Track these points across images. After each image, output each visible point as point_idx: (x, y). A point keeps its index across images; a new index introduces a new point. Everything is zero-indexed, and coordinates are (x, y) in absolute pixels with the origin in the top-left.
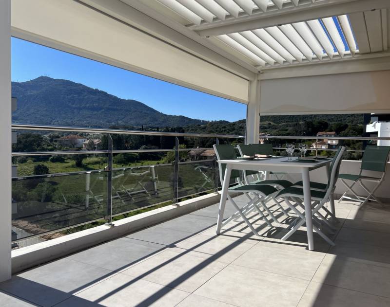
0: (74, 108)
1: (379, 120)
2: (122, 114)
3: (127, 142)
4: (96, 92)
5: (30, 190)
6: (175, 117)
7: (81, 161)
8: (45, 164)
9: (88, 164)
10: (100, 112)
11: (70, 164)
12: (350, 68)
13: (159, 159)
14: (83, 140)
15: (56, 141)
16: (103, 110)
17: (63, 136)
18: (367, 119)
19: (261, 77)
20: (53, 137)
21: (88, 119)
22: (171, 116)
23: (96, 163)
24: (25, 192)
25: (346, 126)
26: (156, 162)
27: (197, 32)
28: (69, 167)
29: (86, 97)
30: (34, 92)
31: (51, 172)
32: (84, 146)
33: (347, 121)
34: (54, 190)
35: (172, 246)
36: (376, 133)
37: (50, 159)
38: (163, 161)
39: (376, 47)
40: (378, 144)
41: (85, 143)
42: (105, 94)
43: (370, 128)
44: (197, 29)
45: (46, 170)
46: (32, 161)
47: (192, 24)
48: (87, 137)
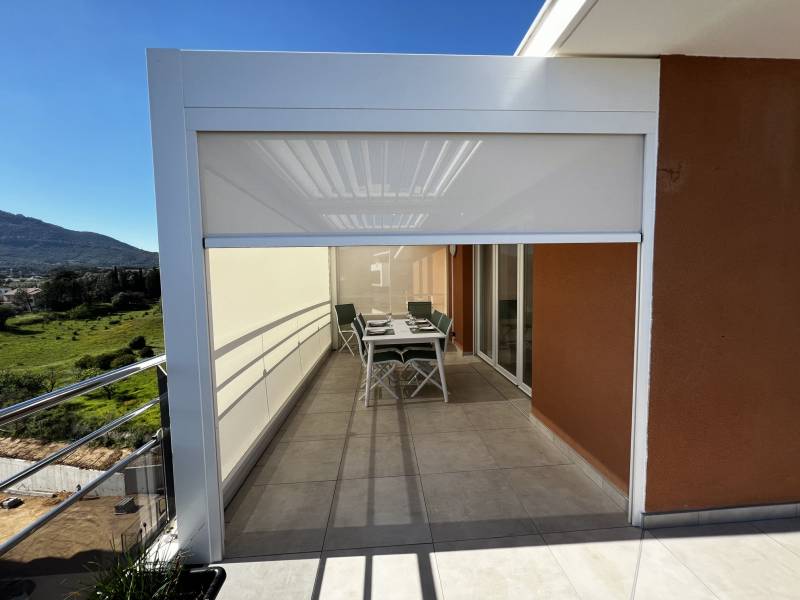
2: (74, 251)
3: (90, 289)
4: (20, 219)
7: (4, 320)
9: (20, 324)
10: (31, 248)
16: (36, 246)
21: (7, 258)
23: (36, 322)
32: (5, 299)
41: (7, 294)
42: (39, 222)
48: (10, 285)
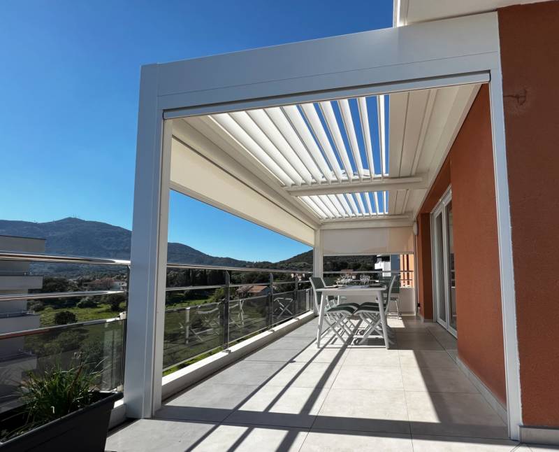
0: (110, 251)
1: (383, 260)
5: (47, 342)
6: (222, 258)
7: (119, 304)
8: (71, 311)
11: (104, 309)
12: (383, 224)
13: (206, 298)
14: (121, 283)
15: (86, 285)
17: (94, 279)
18: (375, 259)
19: (323, 228)
20: (82, 280)
22: (217, 258)
24: (41, 344)
25: (360, 265)
26: (203, 301)
27: (289, 192)
28: (103, 311)
29: (125, 240)
30: (58, 234)
31: (79, 319)
33: (360, 261)
34: (82, 339)
35: (291, 361)
36: (381, 270)
37: (77, 304)
38: (211, 300)
39: (399, 211)
40: (383, 276)
43: (377, 266)
44: (289, 190)
45: (72, 318)
46: (51, 308)
47: (286, 186)
